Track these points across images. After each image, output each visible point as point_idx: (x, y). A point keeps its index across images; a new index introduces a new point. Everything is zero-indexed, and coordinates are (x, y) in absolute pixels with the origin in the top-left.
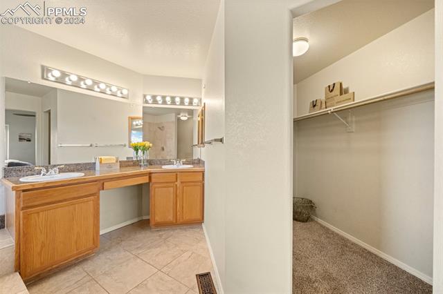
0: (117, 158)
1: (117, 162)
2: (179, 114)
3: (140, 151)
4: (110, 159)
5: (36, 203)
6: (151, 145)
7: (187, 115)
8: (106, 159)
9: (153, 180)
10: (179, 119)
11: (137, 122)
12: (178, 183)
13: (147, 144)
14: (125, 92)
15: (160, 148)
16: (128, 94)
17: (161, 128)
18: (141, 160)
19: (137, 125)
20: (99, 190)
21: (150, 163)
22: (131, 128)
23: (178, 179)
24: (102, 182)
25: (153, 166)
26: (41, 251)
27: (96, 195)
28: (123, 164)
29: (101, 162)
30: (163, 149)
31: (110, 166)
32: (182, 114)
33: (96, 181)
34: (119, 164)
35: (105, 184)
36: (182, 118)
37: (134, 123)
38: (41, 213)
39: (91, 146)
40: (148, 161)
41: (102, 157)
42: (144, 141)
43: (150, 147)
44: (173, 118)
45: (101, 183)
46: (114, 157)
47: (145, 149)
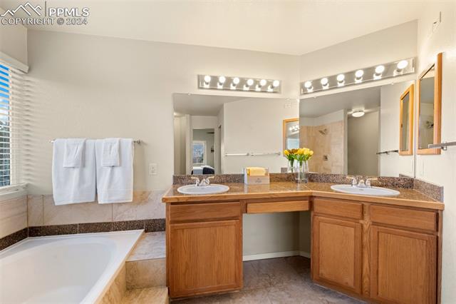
0: (267, 170)
1: (266, 174)
2: (350, 110)
3: (295, 161)
4: (259, 171)
5: (181, 219)
6: (312, 153)
7: (363, 109)
8: (255, 171)
9: (317, 208)
10: (350, 117)
11: (294, 128)
12: (366, 222)
13: (307, 151)
14: (276, 84)
15: (322, 157)
16: (280, 86)
17: (323, 132)
18: (297, 174)
19: (293, 131)
20: (242, 213)
21: (311, 178)
22: (287, 136)
23: (366, 215)
24: (245, 202)
25: (315, 184)
26: (186, 271)
27: (238, 218)
28: (275, 178)
29: (248, 175)
30: (326, 158)
31: (258, 179)
32: (353, 110)
33: (238, 201)
34: (269, 177)
35: (249, 205)
36: (354, 115)
37: (291, 129)
38: (185, 230)
39: (248, 155)
40: (307, 175)
41: (251, 169)
42: (301, 147)
43: (310, 156)
44: (340, 116)
45: (244, 204)
46: (263, 169)
47: (302, 159)
